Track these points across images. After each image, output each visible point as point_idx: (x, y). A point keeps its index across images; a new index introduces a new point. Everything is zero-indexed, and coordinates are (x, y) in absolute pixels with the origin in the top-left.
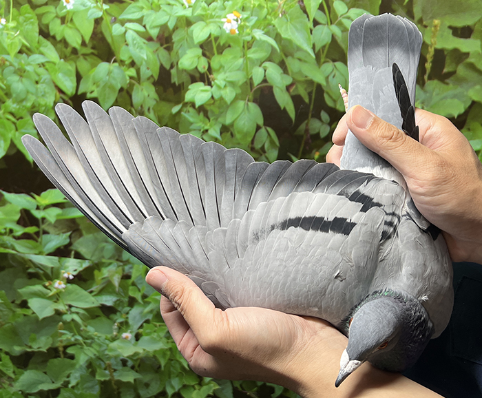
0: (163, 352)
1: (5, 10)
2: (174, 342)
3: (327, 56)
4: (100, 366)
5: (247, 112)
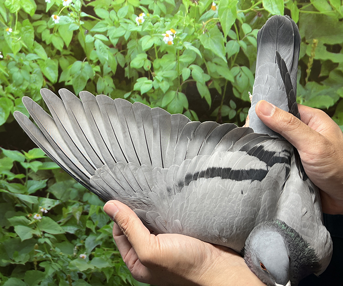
0: (109, 270)
3: (236, 62)
5: (177, 99)
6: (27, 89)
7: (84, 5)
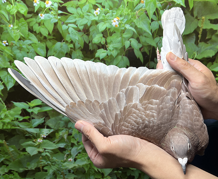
0: (86, 165)
1: (12, 21)
2: (91, 161)
3: (157, 35)
4: (58, 174)
5: (122, 61)
7: (60, 5)
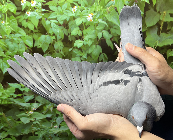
1: (4, 18)
4: (47, 137)
5: (96, 49)
6: (18, 52)
7: (43, 4)
